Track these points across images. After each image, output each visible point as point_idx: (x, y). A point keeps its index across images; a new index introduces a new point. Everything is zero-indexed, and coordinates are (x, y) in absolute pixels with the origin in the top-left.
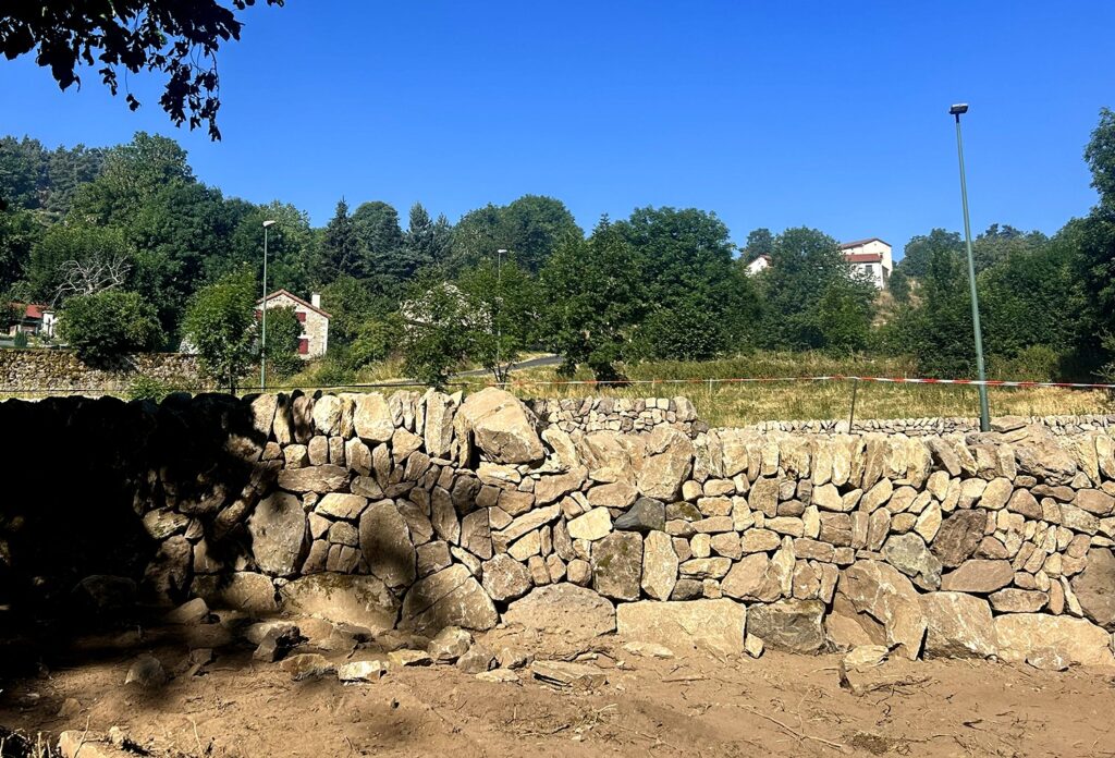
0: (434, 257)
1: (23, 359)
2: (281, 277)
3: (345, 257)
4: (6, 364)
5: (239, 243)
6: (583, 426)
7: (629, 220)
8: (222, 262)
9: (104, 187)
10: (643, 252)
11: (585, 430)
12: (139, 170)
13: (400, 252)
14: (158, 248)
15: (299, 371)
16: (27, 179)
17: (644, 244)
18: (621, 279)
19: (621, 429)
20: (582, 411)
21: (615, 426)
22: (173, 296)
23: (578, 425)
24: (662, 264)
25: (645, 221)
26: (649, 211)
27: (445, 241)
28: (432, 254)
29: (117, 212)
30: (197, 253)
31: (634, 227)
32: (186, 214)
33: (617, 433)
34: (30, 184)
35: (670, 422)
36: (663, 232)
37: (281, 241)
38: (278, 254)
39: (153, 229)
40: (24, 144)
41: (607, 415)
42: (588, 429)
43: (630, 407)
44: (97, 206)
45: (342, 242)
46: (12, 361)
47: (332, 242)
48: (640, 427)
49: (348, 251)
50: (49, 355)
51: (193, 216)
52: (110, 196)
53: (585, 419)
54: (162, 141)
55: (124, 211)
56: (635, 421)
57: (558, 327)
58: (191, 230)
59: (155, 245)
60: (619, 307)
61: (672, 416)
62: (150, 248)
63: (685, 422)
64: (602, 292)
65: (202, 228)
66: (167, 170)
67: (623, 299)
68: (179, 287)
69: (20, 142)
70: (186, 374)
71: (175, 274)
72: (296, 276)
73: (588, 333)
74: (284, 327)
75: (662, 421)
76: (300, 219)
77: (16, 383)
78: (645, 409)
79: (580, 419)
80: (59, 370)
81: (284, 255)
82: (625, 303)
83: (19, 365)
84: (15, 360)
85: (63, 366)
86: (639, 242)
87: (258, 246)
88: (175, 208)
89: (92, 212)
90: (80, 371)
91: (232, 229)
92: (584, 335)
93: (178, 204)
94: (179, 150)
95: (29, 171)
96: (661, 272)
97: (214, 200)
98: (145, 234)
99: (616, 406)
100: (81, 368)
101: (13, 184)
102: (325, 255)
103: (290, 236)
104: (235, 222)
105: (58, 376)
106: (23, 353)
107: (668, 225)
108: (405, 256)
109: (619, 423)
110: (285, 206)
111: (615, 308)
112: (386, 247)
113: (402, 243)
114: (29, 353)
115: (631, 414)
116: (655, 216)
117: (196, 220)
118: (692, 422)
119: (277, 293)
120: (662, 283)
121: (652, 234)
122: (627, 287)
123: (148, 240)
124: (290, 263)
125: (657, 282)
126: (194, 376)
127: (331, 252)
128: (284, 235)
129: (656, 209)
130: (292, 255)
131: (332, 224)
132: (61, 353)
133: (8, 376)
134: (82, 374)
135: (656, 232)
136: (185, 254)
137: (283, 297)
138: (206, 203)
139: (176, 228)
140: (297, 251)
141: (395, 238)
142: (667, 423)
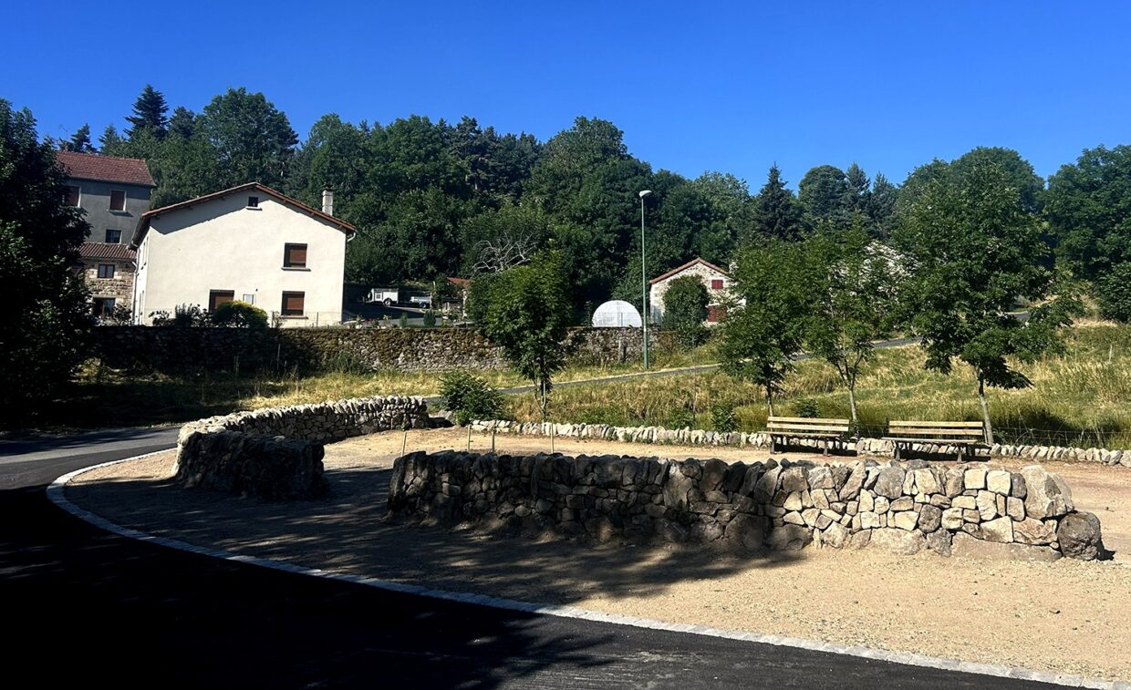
0: (873, 216)
1: (430, 338)
2: (707, 245)
3: (779, 221)
4: (414, 343)
5: (667, 215)
6: (847, 518)
7: (1076, 164)
8: (652, 233)
9: (549, 170)
10: (1096, 199)
11: (850, 525)
12: (579, 153)
13: (837, 214)
14: (595, 223)
15: (704, 342)
16: (518, 169)
17: (1096, 189)
18: (1008, 239)
19: (917, 526)
20: (844, 493)
21: (907, 521)
22: (610, 267)
23: (838, 517)
24: (1120, 211)
25: (1097, 163)
26: (1101, 152)
27: (884, 200)
28: (871, 214)
29: (561, 192)
30: (628, 226)
31: (1084, 170)
32: (619, 190)
33: (909, 536)
34: (520, 173)
35: (1013, 519)
36: (1118, 174)
37: (707, 210)
38: (704, 222)
39: (588, 205)
40: (521, 139)
41: (890, 501)
42: (856, 525)
43: (934, 486)
44: (545, 188)
45: (775, 207)
46: (420, 340)
47: (766, 207)
48: (954, 525)
49: (781, 215)
50: (455, 334)
51: (625, 191)
52: (557, 178)
53: (852, 506)
54: (600, 124)
55: (568, 190)
56: (946, 513)
57: (917, 308)
58: (623, 204)
59: (592, 221)
60: (1007, 279)
61: (1016, 507)
62: (588, 224)
63: (1043, 520)
64: (980, 258)
65: (633, 202)
66: (605, 151)
67: (1011, 266)
68: (614, 258)
69: (518, 138)
70: (590, 347)
71: (610, 246)
72: (722, 243)
73: (962, 316)
74: (689, 298)
75: (998, 516)
76: (738, 188)
77: (425, 361)
78: (962, 490)
79: (840, 506)
80: (465, 347)
81: (710, 222)
82: (1016, 272)
83: (426, 343)
84: (422, 339)
85: (469, 343)
86: (1093, 186)
87: (684, 216)
88: (608, 185)
89: (542, 193)
90: (485, 347)
91: (661, 201)
92: (956, 319)
93: (611, 181)
94: (616, 131)
95: (519, 162)
96: (1119, 221)
97: (643, 175)
98: (583, 210)
99: (907, 485)
100: (486, 344)
101: (507, 174)
102: (760, 221)
103: (715, 205)
104: (664, 194)
105: (465, 353)
106: (429, 332)
107: (1125, 166)
108: (841, 217)
109: (914, 515)
110: (724, 176)
111: (1000, 280)
112: (823, 210)
113: (839, 204)
114: (435, 332)
115: (937, 500)
116: (1107, 156)
117: (627, 195)
118: (1059, 519)
119: (693, 262)
120: (1122, 233)
121: (1106, 177)
122: (1015, 250)
123: (586, 216)
124: (716, 231)
125: (1114, 232)
126: (598, 349)
127: (765, 217)
128: (710, 204)
129: (1109, 148)
130: (719, 223)
131: (765, 191)
132: (466, 331)
133: (417, 354)
134: (488, 350)
135: (1110, 175)
136: (617, 228)
137: (699, 265)
138: (635, 178)
139: (609, 203)
140: (723, 219)
141: (831, 201)
142: (1006, 519)
